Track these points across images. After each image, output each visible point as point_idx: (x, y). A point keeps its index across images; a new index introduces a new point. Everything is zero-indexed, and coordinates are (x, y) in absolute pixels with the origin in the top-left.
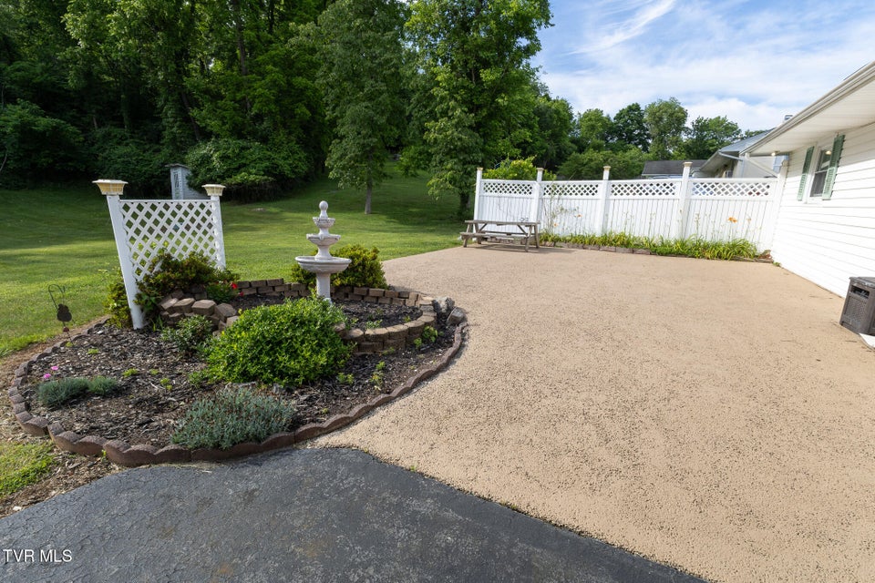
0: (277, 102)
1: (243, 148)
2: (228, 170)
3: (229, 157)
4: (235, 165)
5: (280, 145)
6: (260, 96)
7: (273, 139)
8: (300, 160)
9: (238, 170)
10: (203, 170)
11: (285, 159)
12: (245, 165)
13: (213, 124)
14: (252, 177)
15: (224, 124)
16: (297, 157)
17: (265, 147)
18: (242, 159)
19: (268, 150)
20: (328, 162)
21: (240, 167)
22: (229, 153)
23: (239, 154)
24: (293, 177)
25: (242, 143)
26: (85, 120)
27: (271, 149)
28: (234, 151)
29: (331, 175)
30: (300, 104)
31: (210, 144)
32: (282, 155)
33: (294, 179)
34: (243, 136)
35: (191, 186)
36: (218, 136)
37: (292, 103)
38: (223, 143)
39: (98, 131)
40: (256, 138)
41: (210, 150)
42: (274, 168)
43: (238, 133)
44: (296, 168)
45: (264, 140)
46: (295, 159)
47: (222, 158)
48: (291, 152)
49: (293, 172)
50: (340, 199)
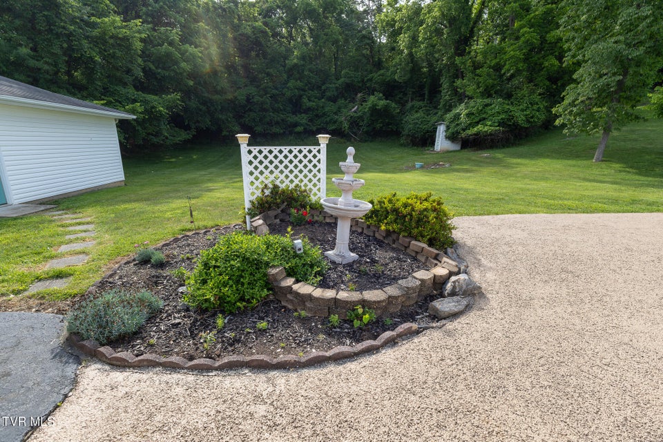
0: (526, 60)
1: (487, 105)
2: (470, 124)
3: (473, 114)
4: (477, 119)
5: (522, 99)
6: (512, 58)
7: (517, 94)
8: (538, 110)
9: (478, 123)
10: (453, 125)
11: (522, 110)
12: (484, 119)
13: (470, 90)
14: (486, 129)
15: (479, 87)
16: (535, 107)
17: (506, 102)
18: (483, 114)
19: (508, 104)
20: (556, 109)
21: (480, 121)
22: (474, 110)
23: (481, 110)
24: (526, 126)
25: (487, 101)
26: (405, 99)
27: (512, 103)
28: (478, 109)
29: (557, 122)
30: (551, 56)
31: (463, 105)
32: (521, 107)
33: (527, 128)
34: (490, 96)
35: (448, 138)
36: (470, 98)
37: (544, 57)
38: (472, 103)
39: (409, 105)
40: (500, 95)
41: (462, 110)
42: (509, 120)
43: (487, 93)
44: (532, 117)
45: (509, 96)
46: (533, 110)
47: (468, 115)
48: (531, 103)
49: (528, 121)
50: (573, 146)
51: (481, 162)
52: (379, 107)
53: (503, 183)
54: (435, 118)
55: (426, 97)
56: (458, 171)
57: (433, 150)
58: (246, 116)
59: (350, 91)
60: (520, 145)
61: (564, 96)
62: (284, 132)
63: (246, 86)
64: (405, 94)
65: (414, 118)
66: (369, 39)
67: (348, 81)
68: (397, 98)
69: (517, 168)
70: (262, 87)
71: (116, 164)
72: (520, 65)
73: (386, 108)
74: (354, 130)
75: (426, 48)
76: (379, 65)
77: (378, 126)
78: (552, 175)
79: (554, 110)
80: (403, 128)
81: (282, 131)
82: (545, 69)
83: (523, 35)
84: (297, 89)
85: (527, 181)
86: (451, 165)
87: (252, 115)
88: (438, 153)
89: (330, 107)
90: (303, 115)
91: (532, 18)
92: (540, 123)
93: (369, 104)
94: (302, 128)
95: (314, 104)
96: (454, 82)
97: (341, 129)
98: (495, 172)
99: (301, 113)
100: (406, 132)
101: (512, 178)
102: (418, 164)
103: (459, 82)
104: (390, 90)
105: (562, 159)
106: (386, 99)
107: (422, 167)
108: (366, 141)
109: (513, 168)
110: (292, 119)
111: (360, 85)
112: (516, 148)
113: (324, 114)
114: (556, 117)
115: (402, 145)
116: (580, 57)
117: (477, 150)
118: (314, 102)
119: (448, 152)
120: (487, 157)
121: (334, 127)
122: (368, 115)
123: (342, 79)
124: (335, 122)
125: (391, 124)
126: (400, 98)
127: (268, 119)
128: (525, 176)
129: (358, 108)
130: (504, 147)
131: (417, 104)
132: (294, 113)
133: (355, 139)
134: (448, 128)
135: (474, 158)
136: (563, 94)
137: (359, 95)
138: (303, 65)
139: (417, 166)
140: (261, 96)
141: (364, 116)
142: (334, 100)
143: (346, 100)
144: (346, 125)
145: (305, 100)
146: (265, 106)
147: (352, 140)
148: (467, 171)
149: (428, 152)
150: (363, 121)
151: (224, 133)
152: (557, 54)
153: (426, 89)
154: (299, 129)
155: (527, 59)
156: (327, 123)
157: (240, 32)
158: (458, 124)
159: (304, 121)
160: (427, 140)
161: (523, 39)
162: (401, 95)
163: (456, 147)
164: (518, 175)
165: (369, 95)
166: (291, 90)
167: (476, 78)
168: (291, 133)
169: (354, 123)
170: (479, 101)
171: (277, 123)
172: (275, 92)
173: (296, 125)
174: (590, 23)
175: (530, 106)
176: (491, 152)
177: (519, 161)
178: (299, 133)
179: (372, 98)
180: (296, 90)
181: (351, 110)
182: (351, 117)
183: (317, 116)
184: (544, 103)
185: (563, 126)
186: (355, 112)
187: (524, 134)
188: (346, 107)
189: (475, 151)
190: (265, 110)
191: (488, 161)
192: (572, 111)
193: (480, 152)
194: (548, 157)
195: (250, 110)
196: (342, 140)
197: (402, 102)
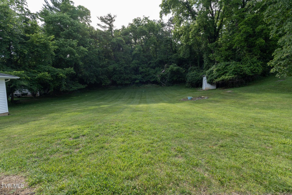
1: (227, 65)
2: (218, 75)
3: (220, 70)
4: (222, 73)
5: (247, 61)
7: (243, 59)
8: (258, 66)
9: (222, 75)
10: (210, 76)
11: (248, 67)
12: (226, 72)
14: (227, 77)
15: (222, 57)
16: (255, 64)
17: (238, 63)
18: (225, 70)
19: (240, 64)
20: (270, 63)
21: (224, 73)
22: (220, 68)
23: (224, 68)
24: (251, 75)
25: (228, 63)
26: (188, 66)
27: (241, 63)
28: (222, 67)
29: (272, 71)
30: (260, 38)
31: (214, 66)
32: (247, 65)
33: (252, 76)
34: (228, 61)
35: (208, 82)
36: (218, 62)
37: (256, 39)
38: (219, 65)
39: (190, 68)
40: (234, 60)
41: (214, 68)
42: (241, 72)
43: (227, 59)
44: (255, 70)
45: (239, 60)
46: (255, 66)
47: (218, 71)
48: (252, 63)
49: (253, 72)
50: (284, 85)
51: (226, 95)
52: (175, 70)
53: (240, 112)
54: (201, 74)
55: (198, 64)
56: (211, 101)
57: (202, 89)
58: (113, 76)
59: (162, 63)
60: (249, 85)
61: (274, 55)
62: (131, 83)
63: (114, 64)
64: (188, 64)
65: (191, 74)
66: (170, 41)
67: (160, 59)
68: (184, 66)
69: (249, 99)
70: (120, 64)
71: (4, 103)
72: (242, 44)
73: (178, 70)
74: (163, 81)
75: (193, 41)
76: (175, 52)
77: (175, 78)
78: (275, 104)
79: (268, 64)
80: (187, 79)
81: (129, 83)
82: (257, 45)
83: (242, 29)
84: (136, 63)
85: (257, 110)
86: (208, 98)
87: (116, 76)
88: (204, 90)
89: (152, 71)
90: (139, 75)
91: (247, 20)
92: (260, 73)
93: (170, 69)
94: (139, 81)
95: (144, 70)
96: (209, 55)
97: (157, 80)
98: (234, 102)
99: (139, 74)
100: (188, 81)
101: (245, 107)
102: (189, 98)
103: (211, 55)
104: (181, 62)
105: (278, 93)
106: (178, 66)
107: (192, 99)
108: (169, 86)
109: (247, 99)
110: (134, 77)
111: (167, 61)
112: (247, 87)
113: (149, 74)
114: (270, 68)
115: (186, 87)
116: (280, 32)
117: (225, 89)
118: (144, 69)
119: (209, 90)
120: (230, 93)
121: (154, 80)
122: (169, 74)
123: (158, 59)
124: (154, 78)
125: (181, 77)
126: (186, 65)
127: (122, 78)
128: (255, 106)
129: (165, 71)
130: (240, 86)
131: (193, 67)
132: (136, 74)
133: (164, 85)
134: (207, 78)
135: (222, 93)
136: (273, 54)
137: (166, 65)
138: (139, 54)
139: (189, 99)
140: (120, 68)
141: (168, 74)
142: (154, 68)
143: (160, 67)
144: (159, 79)
145: (140, 68)
146: (121, 72)
147: (163, 85)
148: (217, 101)
149: (199, 90)
150: (167, 76)
151: (103, 84)
152: (264, 36)
153: (198, 61)
154: (137, 81)
155: (246, 40)
156: (150, 78)
157: (111, 42)
158: (212, 76)
159: (140, 78)
160: (198, 84)
161: (242, 31)
162: (186, 64)
163: (213, 87)
164: (250, 104)
165: (170, 65)
166: (134, 64)
167: (220, 52)
168: (134, 83)
169: (163, 77)
170: (223, 63)
171: (127, 79)
172: (126, 65)
173: (136, 79)
174: (284, 12)
175: (252, 64)
176: (232, 89)
177: (250, 94)
178: (137, 83)
179: (171, 66)
180: (136, 65)
181: (162, 72)
182: (162, 75)
183: (146, 75)
184: (260, 62)
185: (276, 72)
186: (164, 73)
187: (251, 79)
188: (160, 70)
189: (223, 89)
190: (122, 74)
191: (231, 95)
192: (281, 64)
193: (226, 90)
194: (268, 92)
195: (115, 74)
196: (158, 86)
197: (187, 67)
